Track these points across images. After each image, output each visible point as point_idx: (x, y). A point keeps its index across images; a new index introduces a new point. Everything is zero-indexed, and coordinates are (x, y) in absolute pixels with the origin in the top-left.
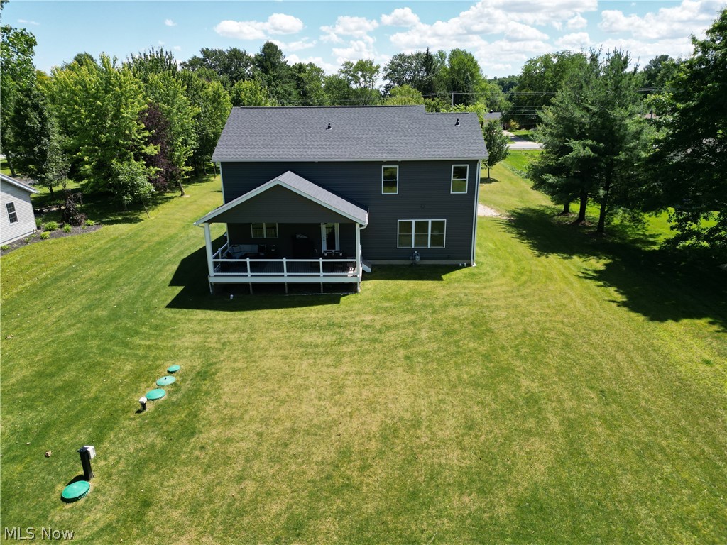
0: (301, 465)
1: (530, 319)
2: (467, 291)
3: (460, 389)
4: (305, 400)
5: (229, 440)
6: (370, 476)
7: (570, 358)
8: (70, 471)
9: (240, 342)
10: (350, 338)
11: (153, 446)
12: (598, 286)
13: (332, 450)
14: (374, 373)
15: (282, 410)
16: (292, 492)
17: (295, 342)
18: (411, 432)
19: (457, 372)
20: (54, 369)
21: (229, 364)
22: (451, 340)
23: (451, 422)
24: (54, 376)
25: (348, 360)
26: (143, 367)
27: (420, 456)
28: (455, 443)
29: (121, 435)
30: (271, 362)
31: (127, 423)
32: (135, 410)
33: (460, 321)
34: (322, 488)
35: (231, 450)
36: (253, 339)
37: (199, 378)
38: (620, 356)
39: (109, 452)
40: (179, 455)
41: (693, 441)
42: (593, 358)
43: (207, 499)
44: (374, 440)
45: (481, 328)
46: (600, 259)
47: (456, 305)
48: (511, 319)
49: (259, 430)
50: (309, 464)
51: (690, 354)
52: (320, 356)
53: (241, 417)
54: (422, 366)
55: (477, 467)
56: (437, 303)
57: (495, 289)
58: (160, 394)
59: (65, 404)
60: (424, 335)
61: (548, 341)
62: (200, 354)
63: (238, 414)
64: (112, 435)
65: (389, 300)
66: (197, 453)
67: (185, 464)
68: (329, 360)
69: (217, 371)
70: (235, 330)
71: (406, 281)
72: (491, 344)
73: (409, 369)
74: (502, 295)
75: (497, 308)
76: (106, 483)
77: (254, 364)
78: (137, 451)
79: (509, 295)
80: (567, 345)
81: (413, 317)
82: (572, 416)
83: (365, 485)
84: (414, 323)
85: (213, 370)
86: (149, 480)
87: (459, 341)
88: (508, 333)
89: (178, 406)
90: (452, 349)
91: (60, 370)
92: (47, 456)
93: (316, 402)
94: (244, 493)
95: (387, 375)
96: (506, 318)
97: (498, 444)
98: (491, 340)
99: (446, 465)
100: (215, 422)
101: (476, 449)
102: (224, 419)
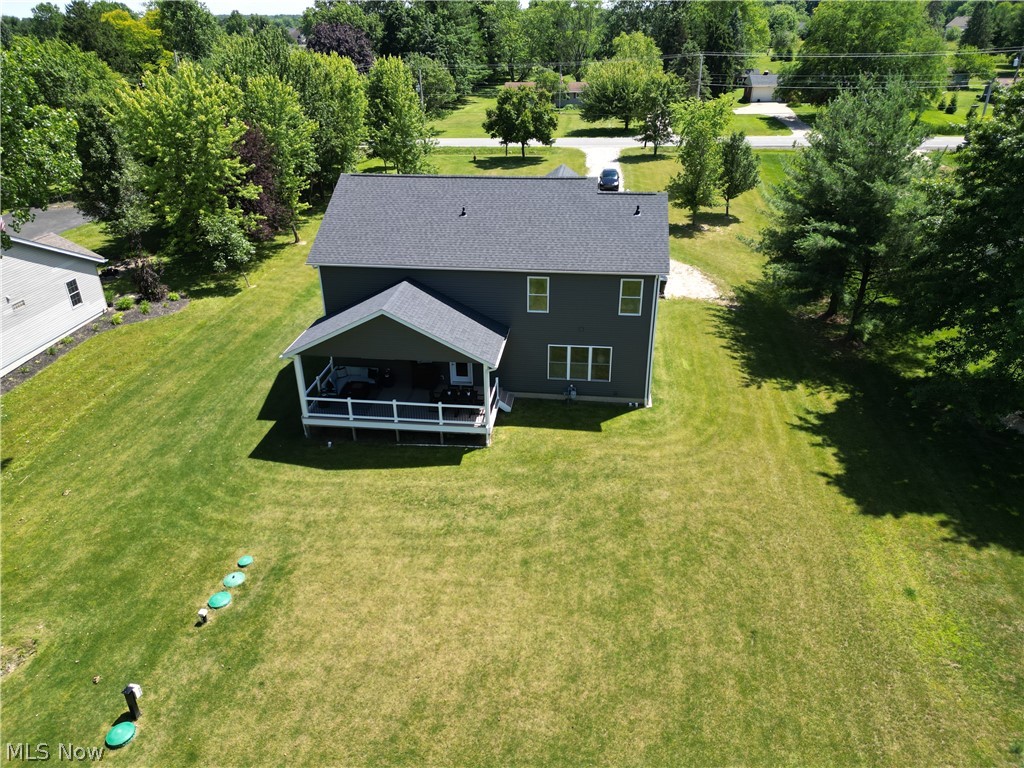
0: (366, 718)
1: (697, 505)
2: (627, 452)
3: (576, 617)
4: (389, 620)
5: (292, 675)
6: (440, 741)
7: (730, 575)
8: (118, 705)
9: (328, 522)
10: (461, 524)
11: (208, 676)
12: (813, 445)
13: (405, 699)
14: (479, 584)
15: (359, 635)
16: (350, 756)
17: (394, 526)
18: (502, 680)
19: (580, 590)
20: (111, 551)
21: (310, 557)
22: (586, 537)
23: (552, 669)
24: (111, 562)
25: (452, 561)
26: (212, 556)
27: (503, 716)
28: (549, 701)
29: (176, 658)
30: (359, 559)
31: (184, 639)
32: (195, 621)
33: (606, 503)
34: (382, 754)
35: (292, 690)
36: (344, 519)
37: (272, 577)
38: (798, 574)
39: (160, 681)
40: (234, 693)
41: (841, 720)
42: (761, 576)
43: (256, 757)
44: (455, 689)
45: (629, 518)
46: (834, 391)
47: (607, 476)
48: (672, 504)
49: (328, 663)
50: (375, 718)
51: (892, 576)
52: (419, 552)
53: (311, 642)
54: (539, 577)
55: (566, 738)
56: (584, 471)
57: (667, 450)
58: (224, 600)
59: (121, 605)
60: (554, 525)
61: (710, 544)
62: (279, 540)
63: (307, 637)
64: (166, 656)
65: (524, 462)
66: (255, 691)
67: (240, 706)
68: (428, 560)
69: (296, 566)
70: (326, 502)
71: (552, 430)
72: (635, 545)
73: (523, 582)
74: (672, 461)
75: (660, 484)
76: (153, 725)
77: (338, 559)
78: (191, 683)
79: (683, 460)
80: (733, 552)
81: (548, 494)
82: (703, 670)
83: (431, 753)
84: (547, 504)
85: (290, 566)
86: (200, 723)
87: (596, 538)
88: (661, 529)
89: (243, 619)
90: (583, 553)
91: (119, 552)
92: (95, 683)
93: (401, 626)
94: (297, 751)
95: (492, 589)
96: (667, 502)
97: (600, 706)
98: (636, 539)
99: (531, 732)
100: (281, 646)
101: (571, 712)
102: (292, 642)
